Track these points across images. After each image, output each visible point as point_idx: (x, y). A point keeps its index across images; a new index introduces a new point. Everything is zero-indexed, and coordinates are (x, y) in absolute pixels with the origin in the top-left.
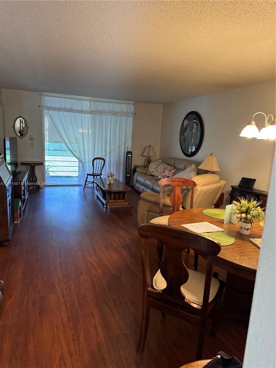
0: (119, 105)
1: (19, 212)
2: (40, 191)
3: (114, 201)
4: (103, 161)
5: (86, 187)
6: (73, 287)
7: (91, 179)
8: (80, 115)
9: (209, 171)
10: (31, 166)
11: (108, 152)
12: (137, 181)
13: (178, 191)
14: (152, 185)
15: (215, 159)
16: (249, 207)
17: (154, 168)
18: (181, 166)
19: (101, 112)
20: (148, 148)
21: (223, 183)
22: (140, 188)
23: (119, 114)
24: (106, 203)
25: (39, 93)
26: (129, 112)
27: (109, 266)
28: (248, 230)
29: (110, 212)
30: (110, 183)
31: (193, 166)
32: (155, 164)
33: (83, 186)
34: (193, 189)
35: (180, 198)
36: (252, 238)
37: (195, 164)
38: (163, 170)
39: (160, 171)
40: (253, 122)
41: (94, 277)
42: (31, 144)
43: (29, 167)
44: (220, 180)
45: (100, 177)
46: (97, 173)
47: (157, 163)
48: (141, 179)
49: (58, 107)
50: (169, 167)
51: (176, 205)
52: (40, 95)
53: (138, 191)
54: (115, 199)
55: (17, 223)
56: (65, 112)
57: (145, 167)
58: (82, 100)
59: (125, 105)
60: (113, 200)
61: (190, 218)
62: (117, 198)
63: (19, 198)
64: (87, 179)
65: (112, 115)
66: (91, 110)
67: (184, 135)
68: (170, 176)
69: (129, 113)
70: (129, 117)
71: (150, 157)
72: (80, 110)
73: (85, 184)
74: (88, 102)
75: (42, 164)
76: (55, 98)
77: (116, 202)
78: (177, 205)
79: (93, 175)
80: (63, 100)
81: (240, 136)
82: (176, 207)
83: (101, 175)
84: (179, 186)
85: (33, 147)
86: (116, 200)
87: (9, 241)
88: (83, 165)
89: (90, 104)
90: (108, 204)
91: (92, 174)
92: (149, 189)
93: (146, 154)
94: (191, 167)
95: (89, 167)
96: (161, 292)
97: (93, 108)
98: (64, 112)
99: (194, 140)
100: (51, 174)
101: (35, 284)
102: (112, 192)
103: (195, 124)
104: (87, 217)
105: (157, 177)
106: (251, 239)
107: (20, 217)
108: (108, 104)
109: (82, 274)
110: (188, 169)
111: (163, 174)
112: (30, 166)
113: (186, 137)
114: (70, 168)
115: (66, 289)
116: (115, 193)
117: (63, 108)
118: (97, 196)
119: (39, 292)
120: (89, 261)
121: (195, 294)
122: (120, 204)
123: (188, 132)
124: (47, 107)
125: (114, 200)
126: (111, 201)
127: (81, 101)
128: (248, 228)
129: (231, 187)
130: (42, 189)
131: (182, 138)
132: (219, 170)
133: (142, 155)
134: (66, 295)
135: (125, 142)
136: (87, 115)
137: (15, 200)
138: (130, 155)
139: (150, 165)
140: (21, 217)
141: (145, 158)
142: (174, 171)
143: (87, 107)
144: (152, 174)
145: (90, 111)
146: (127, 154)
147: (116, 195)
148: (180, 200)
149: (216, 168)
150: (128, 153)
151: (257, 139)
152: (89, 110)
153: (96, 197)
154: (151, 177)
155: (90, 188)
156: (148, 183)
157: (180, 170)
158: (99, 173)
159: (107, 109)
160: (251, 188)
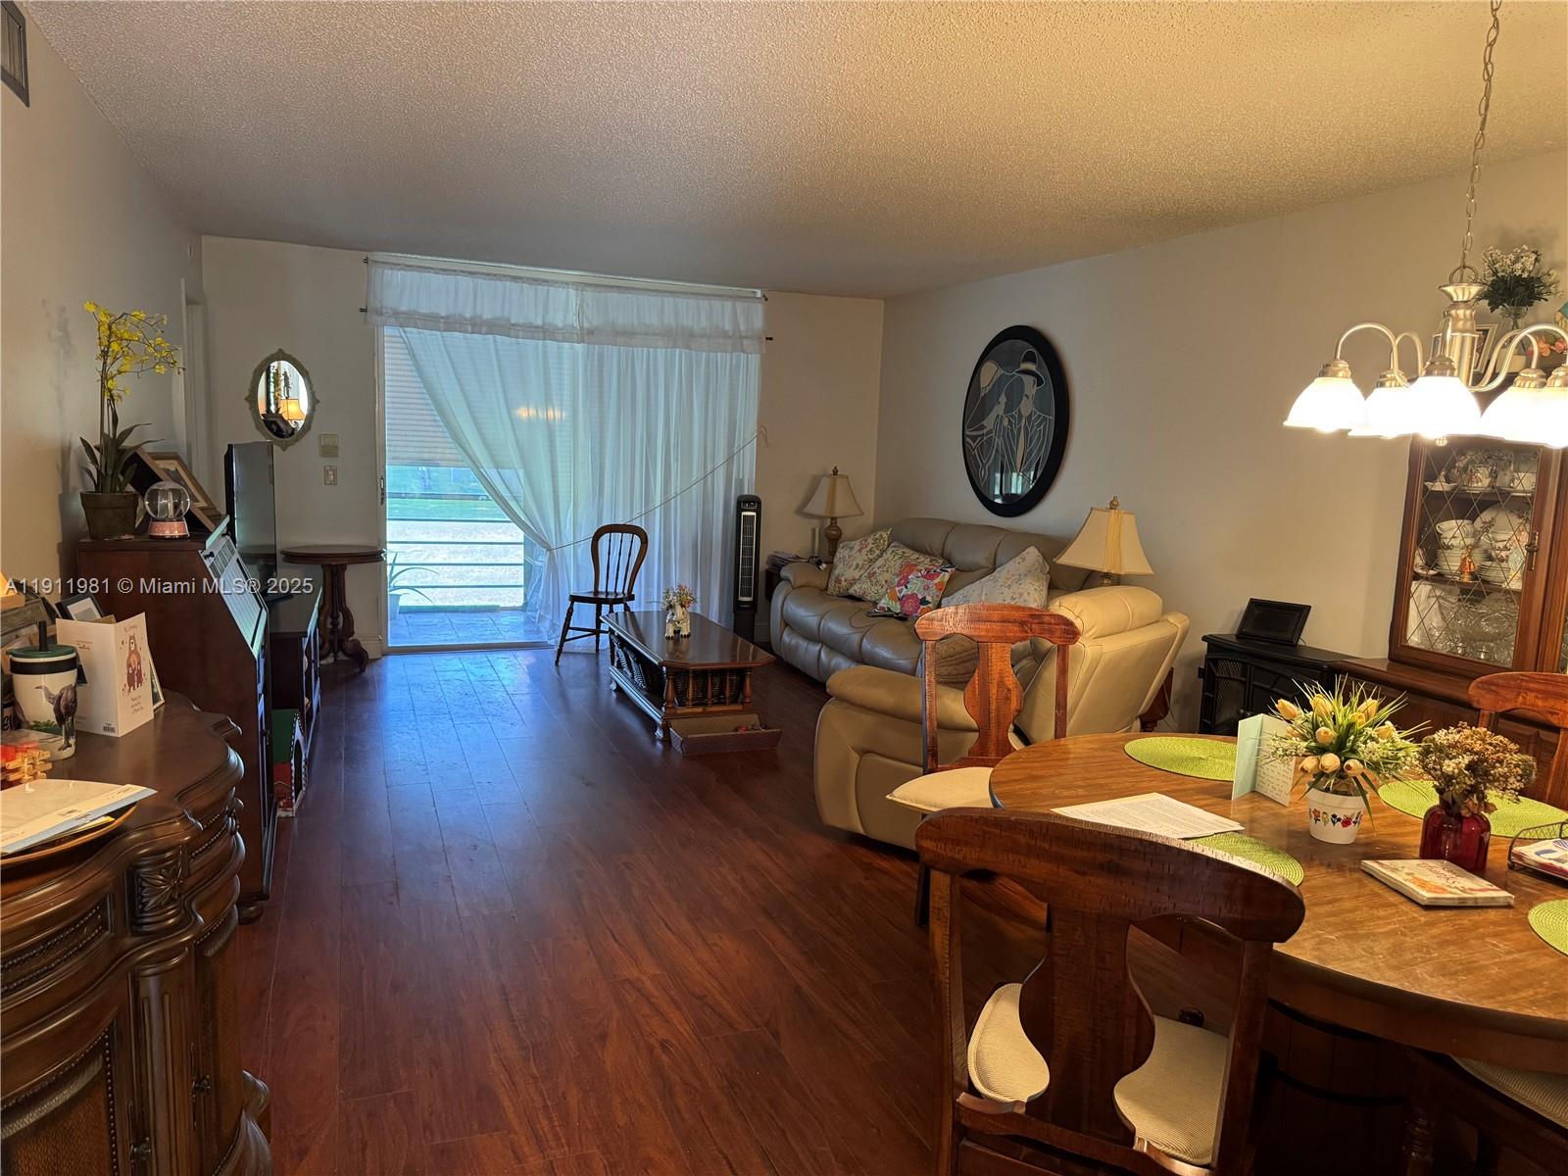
0: (704, 304)
1: (293, 768)
2: (368, 672)
3: (700, 710)
4: (637, 539)
5: (565, 653)
6: (574, 1099)
7: (585, 615)
8: (537, 346)
9: (1107, 575)
10: (329, 565)
11: (658, 499)
12: (787, 623)
13: (999, 661)
14: (856, 638)
15: (1129, 521)
16: (1351, 725)
17: (857, 566)
18: (980, 557)
19: (624, 335)
20: (825, 483)
21: (1176, 623)
22: (802, 651)
23: (703, 340)
24: (664, 719)
25: (364, 255)
26: (744, 334)
27: (719, 997)
28: (1346, 823)
29: (684, 757)
30: (677, 632)
31: (1032, 554)
32: (860, 551)
33: (552, 647)
34: (1063, 652)
35: (1009, 690)
36: (1376, 858)
37: (1036, 547)
38: (898, 576)
39: (887, 576)
40: (1343, 364)
41: (658, 1050)
42: (326, 472)
43: (318, 570)
44: (1166, 610)
45: (627, 608)
46: (611, 589)
47: (871, 546)
48: (805, 613)
49: (443, 314)
50: (922, 558)
51: (993, 721)
52: (366, 261)
53: (794, 663)
54: (700, 702)
55: (287, 817)
56: (473, 333)
57: (819, 563)
58: (545, 282)
59: (728, 304)
60: (694, 705)
61: (1083, 779)
62: (709, 695)
63: (295, 708)
64: (568, 619)
65: (674, 347)
66: (586, 325)
67: (983, 427)
68: (929, 599)
69: (746, 337)
70: (743, 351)
71: (834, 519)
72: (537, 327)
73: (563, 639)
74: (572, 292)
75: (373, 556)
76: (431, 275)
77: (704, 714)
78: (999, 723)
79: (597, 600)
80: (465, 281)
81: (1286, 423)
82: (993, 732)
83: (631, 597)
84: (999, 639)
85: (334, 483)
86: (706, 705)
87: (266, 897)
88: (552, 559)
89: (582, 300)
90: (674, 723)
91: (592, 596)
92: (843, 654)
93: (818, 506)
94: (1024, 559)
95: (577, 567)
96: (1022, 1111)
97: (593, 319)
98: (468, 335)
99: (1029, 446)
100: (408, 600)
101: (405, 1089)
102: (687, 671)
103: (1028, 380)
104: (587, 784)
105: (875, 604)
106: (1369, 863)
107: (298, 790)
108: (655, 300)
109: (603, 1037)
110: (1012, 567)
111: (900, 592)
112: (323, 566)
113: (990, 432)
114: (468, 572)
115: (545, 1107)
116: (703, 675)
117: (466, 319)
118: (619, 690)
119: (427, 1127)
120: (628, 980)
121: (1169, 1118)
122: (725, 723)
123: (1001, 413)
124: (396, 314)
125: (700, 705)
126: (684, 710)
127: (539, 287)
128: (1349, 814)
129: (1205, 639)
130: (374, 664)
131: (974, 439)
132: (1148, 570)
133: (801, 511)
134: (550, 1136)
135: (730, 460)
136: (567, 345)
137: (278, 714)
138: (754, 514)
139: (841, 553)
140: (301, 788)
141: (816, 523)
142: (947, 576)
143: (566, 310)
144: (851, 591)
145: (582, 328)
146: (739, 510)
147: (705, 686)
148: (1008, 699)
149: (1133, 563)
150: (745, 502)
151: (1350, 434)
152: (576, 324)
153: (614, 695)
154: (849, 603)
155: (580, 658)
156: (838, 628)
157: (971, 571)
158: (620, 590)
159: (652, 319)
160: (1292, 644)
